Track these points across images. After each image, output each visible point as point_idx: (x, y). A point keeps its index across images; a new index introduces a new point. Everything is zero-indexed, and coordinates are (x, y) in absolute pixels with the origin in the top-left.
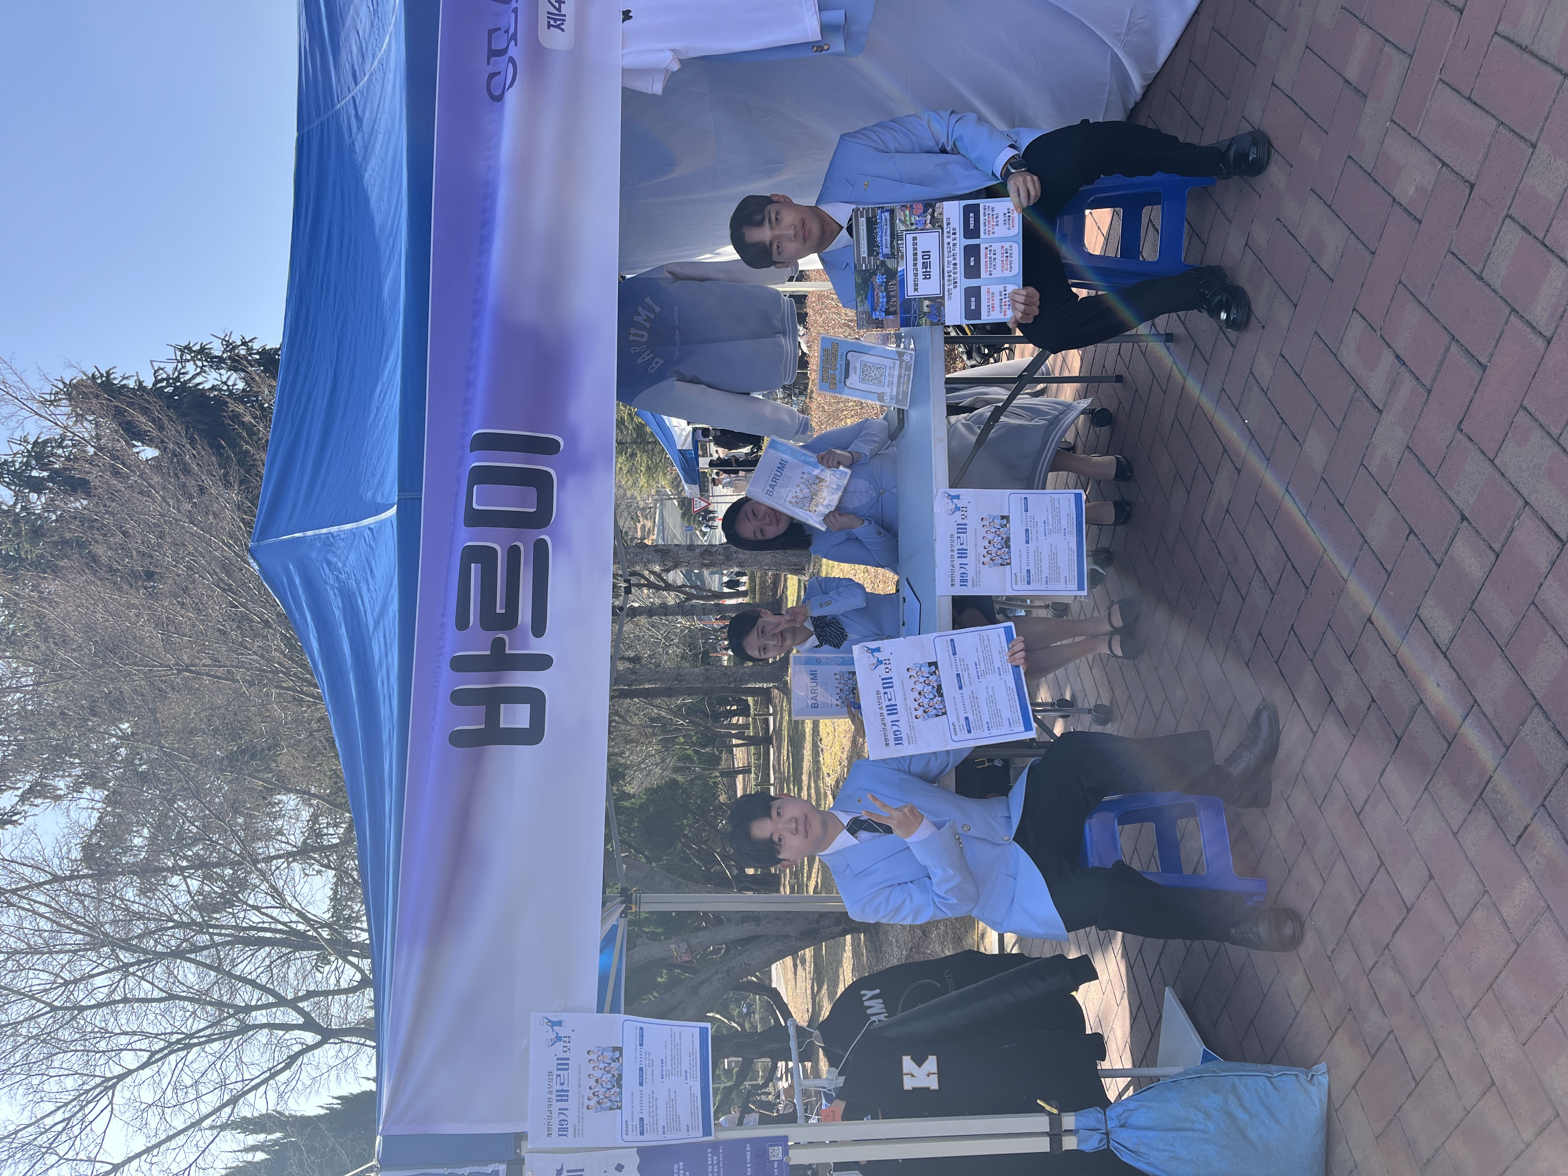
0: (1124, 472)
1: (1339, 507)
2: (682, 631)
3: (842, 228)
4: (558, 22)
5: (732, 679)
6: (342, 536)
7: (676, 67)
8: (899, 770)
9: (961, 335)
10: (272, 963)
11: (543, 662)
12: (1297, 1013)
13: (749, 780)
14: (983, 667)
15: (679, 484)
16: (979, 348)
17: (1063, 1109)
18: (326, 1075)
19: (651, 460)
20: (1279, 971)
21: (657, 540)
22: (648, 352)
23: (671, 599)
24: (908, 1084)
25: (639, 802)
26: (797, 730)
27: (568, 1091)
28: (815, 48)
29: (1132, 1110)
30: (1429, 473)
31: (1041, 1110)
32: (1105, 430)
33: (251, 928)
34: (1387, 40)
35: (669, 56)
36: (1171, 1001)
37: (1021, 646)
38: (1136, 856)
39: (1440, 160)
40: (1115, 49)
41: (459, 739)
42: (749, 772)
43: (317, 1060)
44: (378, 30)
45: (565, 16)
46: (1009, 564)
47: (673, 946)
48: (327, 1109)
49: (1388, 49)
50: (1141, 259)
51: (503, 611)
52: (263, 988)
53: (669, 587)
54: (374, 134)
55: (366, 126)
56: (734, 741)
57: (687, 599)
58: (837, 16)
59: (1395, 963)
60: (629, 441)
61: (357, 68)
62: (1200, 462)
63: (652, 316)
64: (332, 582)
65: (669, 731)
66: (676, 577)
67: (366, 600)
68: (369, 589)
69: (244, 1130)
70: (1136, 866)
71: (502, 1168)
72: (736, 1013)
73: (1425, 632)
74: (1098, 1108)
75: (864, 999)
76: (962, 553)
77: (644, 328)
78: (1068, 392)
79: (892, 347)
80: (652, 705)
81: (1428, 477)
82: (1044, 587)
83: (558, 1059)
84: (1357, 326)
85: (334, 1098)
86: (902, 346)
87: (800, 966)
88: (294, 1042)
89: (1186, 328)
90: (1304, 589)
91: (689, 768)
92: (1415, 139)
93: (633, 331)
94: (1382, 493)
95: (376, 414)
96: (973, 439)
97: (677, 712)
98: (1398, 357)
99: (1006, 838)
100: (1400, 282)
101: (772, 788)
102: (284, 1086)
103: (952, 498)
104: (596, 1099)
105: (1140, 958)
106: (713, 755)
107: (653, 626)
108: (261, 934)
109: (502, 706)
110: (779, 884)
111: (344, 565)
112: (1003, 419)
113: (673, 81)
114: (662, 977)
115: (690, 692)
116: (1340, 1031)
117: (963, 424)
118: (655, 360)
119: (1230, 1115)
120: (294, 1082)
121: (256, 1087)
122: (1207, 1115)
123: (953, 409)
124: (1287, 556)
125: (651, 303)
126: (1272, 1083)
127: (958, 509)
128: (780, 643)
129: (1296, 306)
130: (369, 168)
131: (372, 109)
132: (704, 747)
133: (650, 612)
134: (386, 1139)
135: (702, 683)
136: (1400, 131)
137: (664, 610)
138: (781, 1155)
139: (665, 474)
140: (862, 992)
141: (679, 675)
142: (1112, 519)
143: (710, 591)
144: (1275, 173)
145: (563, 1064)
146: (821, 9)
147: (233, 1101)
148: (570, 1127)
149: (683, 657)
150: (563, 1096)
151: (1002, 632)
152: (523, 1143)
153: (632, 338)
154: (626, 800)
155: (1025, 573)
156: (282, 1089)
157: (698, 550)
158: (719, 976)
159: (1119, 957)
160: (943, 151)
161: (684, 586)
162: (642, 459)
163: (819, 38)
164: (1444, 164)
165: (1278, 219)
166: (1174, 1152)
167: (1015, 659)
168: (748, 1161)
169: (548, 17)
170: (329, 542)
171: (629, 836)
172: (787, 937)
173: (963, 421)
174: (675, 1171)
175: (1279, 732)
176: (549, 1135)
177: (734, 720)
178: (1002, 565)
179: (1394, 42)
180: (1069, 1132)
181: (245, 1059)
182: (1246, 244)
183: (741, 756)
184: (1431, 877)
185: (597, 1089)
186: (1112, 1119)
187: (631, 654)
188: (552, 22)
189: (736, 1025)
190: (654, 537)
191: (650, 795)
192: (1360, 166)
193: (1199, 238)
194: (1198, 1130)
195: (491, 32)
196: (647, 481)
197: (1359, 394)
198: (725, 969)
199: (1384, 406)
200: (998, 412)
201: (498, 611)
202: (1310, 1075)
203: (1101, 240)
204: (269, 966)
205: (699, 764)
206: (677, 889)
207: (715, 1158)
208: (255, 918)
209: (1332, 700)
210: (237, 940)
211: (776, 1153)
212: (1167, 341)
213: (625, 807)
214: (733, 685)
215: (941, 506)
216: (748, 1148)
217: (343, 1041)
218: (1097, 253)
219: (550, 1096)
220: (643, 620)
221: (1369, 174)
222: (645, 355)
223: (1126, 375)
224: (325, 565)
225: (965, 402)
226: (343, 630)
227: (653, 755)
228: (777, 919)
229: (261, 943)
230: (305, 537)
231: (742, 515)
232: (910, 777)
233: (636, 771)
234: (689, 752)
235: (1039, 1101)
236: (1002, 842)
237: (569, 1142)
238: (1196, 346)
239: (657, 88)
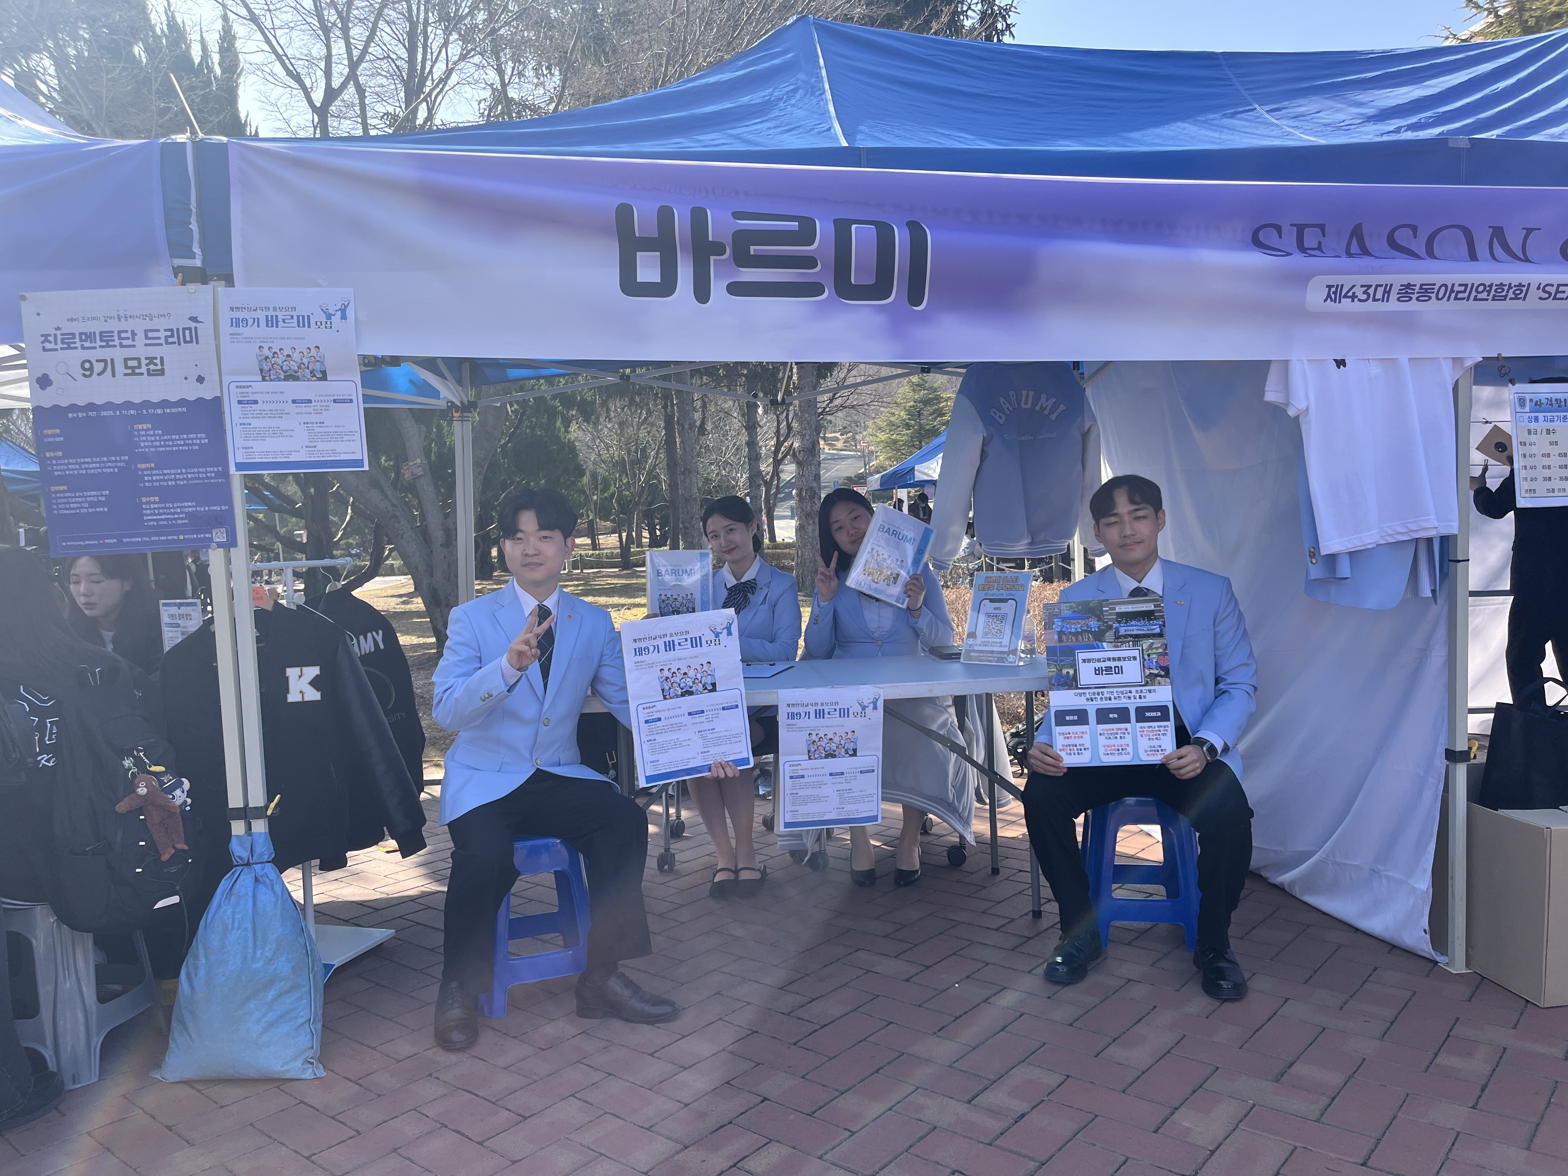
0: (904, 879)
1: (875, 1070)
2: (734, 478)
3: (1140, 582)
4: (1333, 296)
5: (687, 525)
6: (821, 103)
7: (1291, 412)
8: (602, 656)
9: (1035, 726)
10: (392, 59)
11: (702, 294)
12: (374, 1049)
13: (585, 550)
14: (710, 736)
15: (878, 472)
16: (1022, 743)
17: (273, 822)
18: (280, 117)
19: (903, 445)
20: (414, 1031)
21: (824, 453)
22: (1011, 409)
23: (766, 467)
24: (292, 673)
25: (562, 435)
26: (638, 591)
27: (277, 326)
28: (1312, 550)
29: (273, 889)
30: (911, 1146)
31: (270, 799)
32: (946, 861)
33: (426, 38)
34: (1333, 1099)
35: (1302, 406)
36: (379, 935)
37: (730, 774)
38: (524, 901)
39: (1217, 1148)
40: (1319, 853)
41: (624, 214)
42: (594, 548)
43: (295, 104)
44: (1321, 131)
45: (1340, 302)
46: (810, 758)
47: (418, 461)
48: (246, 121)
49: (1325, 1100)
50: (1114, 886)
51: (752, 253)
52: (365, 51)
53: (777, 463)
54: (1219, 129)
55: (1226, 121)
56: (624, 535)
57: (766, 483)
58: (1344, 569)
59: (428, 1133)
60: (922, 421)
61: (1284, 111)
62: (916, 945)
63: (1046, 412)
64: (776, 94)
65: (633, 468)
66: (789, 471)
67: (759, 126)
68: (770, 128)
69: (223, 39)
70: (517, 887)
71: (198, 262)
72: (351, 541)
73: (755, 1148)
74: (273, 856)
75: (374, 633)
76: (820, 714)
77: (1035, 403)
78: (981, 827)
79: (1021, 645)
80: (659, 449)
81: (906, 1145)
82: (788, 791)
83: (308, 317)
84: (1053, 1079)
85: (257, 128)
86: (1023, 655)
87: (401, 600)
88: (314, 79)
89: (1047, 929)
90: (794, 1041)
91: (596, 489)
92: (1237, 1126)
93: (1031, 393)
94: (890, 1106)
95: (943, 134)
96: (934, 728)
97: (652, 475)
98: (1023, 1116)
99: (539, 762)
100: (1096, 1116)
101: (579, 571)
102: (269, 71)
103: (875, 703)
104: (270, 355)
105: (422, 907)
106: (610, 514)
107: (737, 449)
108: (420, 50)
109: (658, 254)
110: (483, 579)
111: (793, 105)
112: (953, 757)
113: (1278, 411)
114: (386, 461)
115: (673, 486)
116: (358, 1087)
117: (947, 719)
118: (1004, 416)
119: (271, 982)
120: (273, 81)
121: (268, 41)
122: (270, 961)
123: (960, 702)
124: (825, 1026)
125: (1059, 410)
126: (303, 1024)
127: (864, 708)
128: (725, 550)
129: (1071, 1025)
130: (1186, 125)
131: (1244, 127)
132: (618, 502)
133: (752, 444)
134: (224, 145)
135: (683, 495)
136: (1244, 1112)
137: (754, 458)
138: (218, 540)
139: (889, 458)
140: (380, 632)
141: (690, 472)
142: (856, 868)
143: (775, 505)
144: (1200, 1003)
145: (304, 321)
146: (1351, 554)
147: (254, 19)
148: (240, 330)
149: (707, 481)
150: (272, 322)
151: (744, 755)
152: (223, 282)
153: (1024, 393)
154: (563, 422)
155: (801, 773)
156: (266, 69)
157: (815, 485)
158: (390, 509)
159: (423, 889)
160: (1217, 681)
161: (779, 478)
162: (904, 435)
163: (1323, 553)
164: (1213, 1152)
165: (1155, 1007)
166: (233, 928)
167: (717, 768)
168: (211, 508)
169: (1338, 286)
170: (815, 90)
171: (527, 427)
172: (431, 575)
173: (950, 720)
174: (199, 435)
175: (652, 1023)
176: (232, 309)
177: (646, 534)
178: (809, 751)
179: (1332, 1106)
180: (249, 827)
181: (295, 34)
182: (1130, 980)
183: (610, 541)
184: (514, 1162)
185: (280, 356)
186: (263, 869)
187: (709, 426)
188: (1333, 289)
189: (339, 536)
190: (826, 451)
191: (569, 447)
192: (1208, 1079)
193: (1136, 939)
194: (255, 952)
195: (1322, 227)
196: (882, 441)
197: (986, 1082)
198: (397, 514)
199: (975, 1105)
200: (960, 751)
201: (752, 248)
202: (312, 1060)
203: (1132, 852)
204: (389, 56)
205: (601, 499)
206: (477, 464)
207: (213, 475)
208: (435, 44)
209: (685, 1069)
210: (413, 25)
211: (219, 535)
212: (1034, 912)
213: (555, 421)
214: (681, 526)
215: (867, 692)
216: (223, 508)
217: (315, 128)
218: (1118, 849)
219: (271, 309)
220: (744, 438)
221: (1201, 1087)
222: (1008, 405)
223: (999, 878)
224: (792, 87)
225: (968, 723)
226: (727, 105)
227: (608, 451)
228: (449, 565)
229: (412, 51)
230: (820, 68)
231: (853, 506)
232: (595, 665)
233: (593, 435)
234: (612, 488)
235: (278, 796)
236: (534, 758)
237: (226, 329)
238: (1029, 939)
239: (1271, 396)
